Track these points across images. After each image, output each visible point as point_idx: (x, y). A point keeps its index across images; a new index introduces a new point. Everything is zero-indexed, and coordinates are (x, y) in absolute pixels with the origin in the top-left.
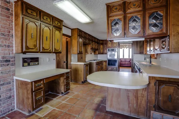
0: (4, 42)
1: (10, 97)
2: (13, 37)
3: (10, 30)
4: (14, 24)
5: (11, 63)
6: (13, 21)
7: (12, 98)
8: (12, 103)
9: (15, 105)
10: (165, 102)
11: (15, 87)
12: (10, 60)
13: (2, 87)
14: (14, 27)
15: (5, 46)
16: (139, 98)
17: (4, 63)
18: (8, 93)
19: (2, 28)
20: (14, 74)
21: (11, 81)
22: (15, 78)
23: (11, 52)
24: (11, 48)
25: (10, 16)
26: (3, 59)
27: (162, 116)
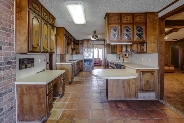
0: (6, 38)
1: (12, 108)
2: (14, 33)
3: (12, 24)
4: (14, 16)
5: (12, 65)
6: (14, 13)
7: (13, 109)
8: (13, 115)
9: (17, 117)
10: (145, 85)
11: (16, 95)
12: (11, 62)
13: (4, 96)
14: (14, 21)
15: (6, 44)
16: (131, 86)
17: (6, 66)
18: (10, 104)
19: (4, 21)
20: (15, 79)
21: (12, 88)
22: (16, 83)
23: (12, 52)
24: (12, 47)
25: (11, 6)
26: (5, 60)
27: (144, 95)
